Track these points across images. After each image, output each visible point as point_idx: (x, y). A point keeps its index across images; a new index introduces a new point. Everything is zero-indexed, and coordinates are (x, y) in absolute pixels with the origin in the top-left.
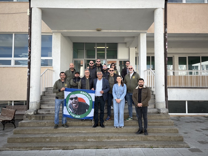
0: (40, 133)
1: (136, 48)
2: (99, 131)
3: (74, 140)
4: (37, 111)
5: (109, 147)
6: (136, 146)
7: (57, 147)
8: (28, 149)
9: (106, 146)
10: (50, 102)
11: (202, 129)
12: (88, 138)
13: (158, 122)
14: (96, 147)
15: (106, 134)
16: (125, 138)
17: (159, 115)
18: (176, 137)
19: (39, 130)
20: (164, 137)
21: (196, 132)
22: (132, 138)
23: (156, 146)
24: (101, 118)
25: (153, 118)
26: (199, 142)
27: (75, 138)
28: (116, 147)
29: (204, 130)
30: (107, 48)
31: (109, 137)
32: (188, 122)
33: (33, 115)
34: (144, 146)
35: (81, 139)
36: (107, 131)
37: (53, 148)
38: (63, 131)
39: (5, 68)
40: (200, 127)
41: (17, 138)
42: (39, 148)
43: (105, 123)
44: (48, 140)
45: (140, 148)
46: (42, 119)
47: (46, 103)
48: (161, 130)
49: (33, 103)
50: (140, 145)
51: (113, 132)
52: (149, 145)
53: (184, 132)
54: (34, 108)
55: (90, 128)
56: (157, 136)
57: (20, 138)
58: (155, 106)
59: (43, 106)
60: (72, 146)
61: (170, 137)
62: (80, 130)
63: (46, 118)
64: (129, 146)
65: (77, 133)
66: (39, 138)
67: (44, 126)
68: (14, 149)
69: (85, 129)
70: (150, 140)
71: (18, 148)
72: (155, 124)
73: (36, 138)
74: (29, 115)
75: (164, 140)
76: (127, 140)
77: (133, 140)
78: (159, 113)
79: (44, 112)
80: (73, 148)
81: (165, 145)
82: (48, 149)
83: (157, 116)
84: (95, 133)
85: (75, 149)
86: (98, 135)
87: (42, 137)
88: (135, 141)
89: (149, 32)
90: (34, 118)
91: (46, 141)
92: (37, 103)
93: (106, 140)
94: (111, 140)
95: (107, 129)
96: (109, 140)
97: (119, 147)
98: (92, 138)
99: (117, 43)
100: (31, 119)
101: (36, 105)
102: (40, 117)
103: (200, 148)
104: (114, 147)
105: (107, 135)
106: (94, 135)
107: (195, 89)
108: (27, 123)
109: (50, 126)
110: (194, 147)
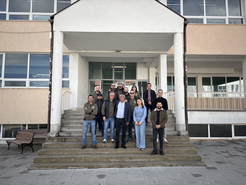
0: (64, 154)
1: (156, 68)
2: (121, 152)
3: (98, 161)
4: (59, 133)
5: (132, 166)
6: (157, 165)
7: (82, 166)
8: (55, 168)
9: (128, 165)
10: (70, 125)
11: (222, 152)
12: (111, 158)
13: (178, 144)
14: (119, 166)
15: (128, 154)
16: (146, 158)
17: (179, 137)
18: (195, 157)
19: (63, 151)
20: (183, 157)
21: (216, 154)
22: (153, 158)
23: (175, 165)
24: (122, 140)
25: (173, 140)
26: (217, 162)
27: (98, 158)
28: (138, 166)
29: (224, 152)
30: (125, 67)
31: (131, 157)
32: (209, 146)
33: (55, 137)
34: (164, 165)
35: (104, 159)
36: (129, 152)
37: (79, 167)
38: (86, 152)
39: (19, 90)
40: (220, 150)
41: (43, 159)
42: (66, 167)
43: (127, 145)
44: (73, 160)
45: (160, 167)
46: (64, 141)
47: (65, 125)
48: (180, 151)
49: (55, 126)
50: (160, 164)
51: (135, 153)
52: (169, 164)
53: (204, 154)
54: (55, 130)
55: (112, 149)
56: (177, 156)
57: (46, 158)
58: (175, 128)
59: (64, 129)
60: (97, 165)
61: (189, 157)
62: (103, 151)
63: (68, 140)
64: (150, 165)
65: (100, 154)
66: (64, 158)
67: (67, 148)
68: (41, 168)
69: (108, 150)
70: (170, 160)
71: (45, 167)
72: (175, 145)
73: (61, 158)
74: (51, 137)
75: (183, 160)
76: (148, 160)
77: (154, 160)
78: (179, 135)
79: (65, 135)
80: (98, 167)
81: (184, 164)
82: (74, 167)
83: (177, 138)
84: (117, 154)
85: (99, 168)
86: (120, 156)
87: (67, 158)
88: (156, 161)
89: (169, 53)
90: (56, 141)
91: (71, 161)
92: (58, 125)
93: (128, 160)
94: (133, 160)
95: (128, 150)
96: (131, 160)
97: (140, 166)
98: (115, 158)
99: (136, 63)
100: (53, 141)
101: (57, 128)
102: (62, 139)
103: (216, 167)
104: (137, 166)
105: (129, 156)
106: (117, 156)
107: (217, 112)
108: (50, 144)
109: (73, 148)
110: (211, 166)
